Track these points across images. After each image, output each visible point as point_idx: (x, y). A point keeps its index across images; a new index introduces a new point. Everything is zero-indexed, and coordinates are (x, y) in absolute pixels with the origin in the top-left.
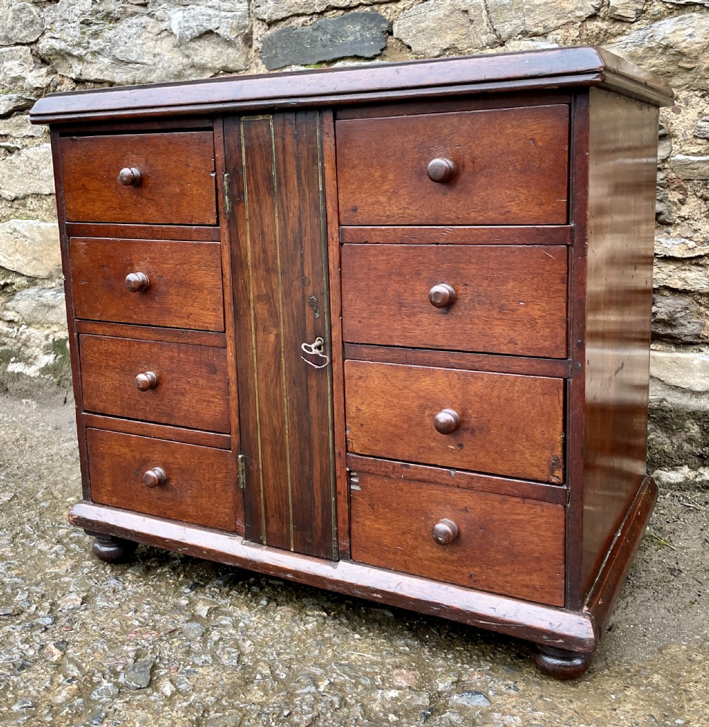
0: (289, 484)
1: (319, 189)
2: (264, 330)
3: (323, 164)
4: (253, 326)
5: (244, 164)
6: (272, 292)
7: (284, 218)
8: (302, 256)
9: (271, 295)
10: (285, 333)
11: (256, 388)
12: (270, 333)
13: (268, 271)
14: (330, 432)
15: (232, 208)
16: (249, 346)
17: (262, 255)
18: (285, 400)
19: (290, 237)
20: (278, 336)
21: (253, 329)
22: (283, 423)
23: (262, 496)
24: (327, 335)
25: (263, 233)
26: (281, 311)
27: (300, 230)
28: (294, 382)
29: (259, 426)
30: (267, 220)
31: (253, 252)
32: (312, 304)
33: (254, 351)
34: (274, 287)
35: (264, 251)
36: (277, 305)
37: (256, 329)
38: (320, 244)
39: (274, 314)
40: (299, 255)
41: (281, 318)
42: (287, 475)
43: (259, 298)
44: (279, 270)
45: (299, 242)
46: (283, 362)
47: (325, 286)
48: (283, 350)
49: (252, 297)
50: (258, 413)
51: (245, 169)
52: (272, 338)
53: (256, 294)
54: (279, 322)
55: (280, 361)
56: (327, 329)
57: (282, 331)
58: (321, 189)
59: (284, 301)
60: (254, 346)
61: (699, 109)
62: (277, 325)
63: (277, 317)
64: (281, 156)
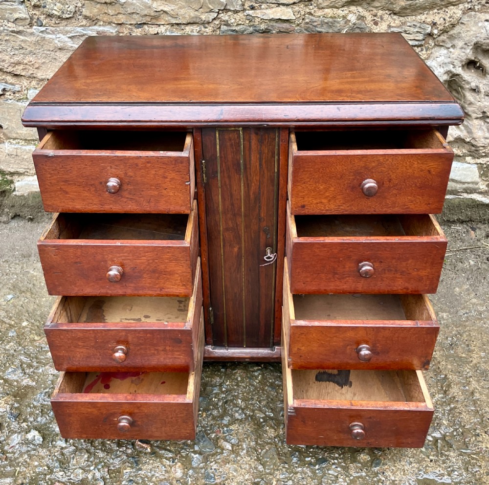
0: (244, 318)
1: (274, 171)
2: (230, 246)
3: (279, 157)
4: (222, 244)
5: (218, 155)
6: (237, 226)
7: (248, 186)
8: (260, 207)
9: (236, 228)
10: (245, 247)
11: (223, 275)
12: (235, 247)
13: (234, 215)
14: (273, 292)
15: (207, 180)
16: (219, 254)
17: (230, 207)
18: (244, 280)
19: (252, 196)
20: (240, 248)
21: (222, 246)
22: (242, 290)
23: (225, 325)
24: (274, 247)
25: (232, 196)
26: (243, 235)
27: (259, 193)
28: (250, 270)
29: (224, 293)
30: (235, 188)
31: (224, 205)
32: (264, 231)
33: (222, 257)
34: (238, 223)
35: (232, 205)
36: (240, 233)
37: (224, 246)
38: (273, 200)
39: (238, 237)
40: (258, 206)
41: (243, 239)
42: (243, 315)
43: (227, 229)
44: (243, 214)
45: (257, 199)
46: (243, 261)
47: (275, 222)
48: (243, 255)
49: (221, 229)
50: (224, 288)
51: (218, 158)
52: (236, 249)
53: (224, 227)
54: (241, 241)
55: (241, 261)
56: (274, 243)
57: (243, 246)
58: (276, 171)
59: (245, 230)
60: (222, 254)
61: (388, 23)
62: (239, 243)
63: (240, 240)
64: (247, 152)
